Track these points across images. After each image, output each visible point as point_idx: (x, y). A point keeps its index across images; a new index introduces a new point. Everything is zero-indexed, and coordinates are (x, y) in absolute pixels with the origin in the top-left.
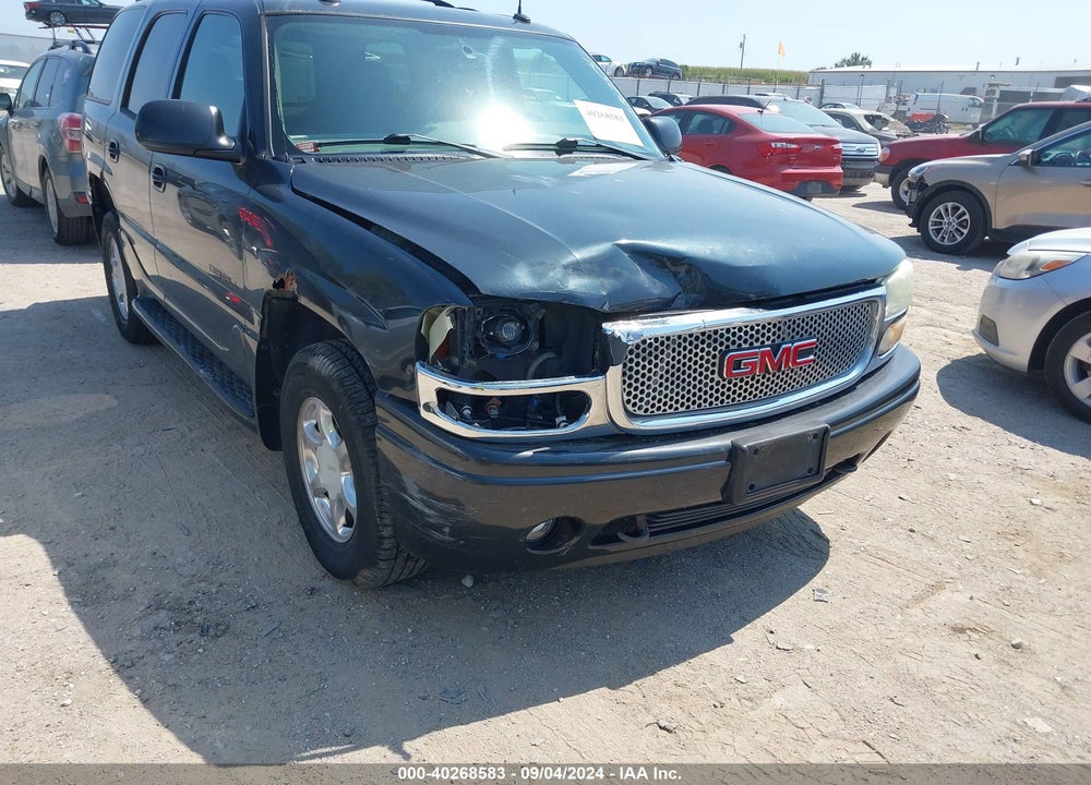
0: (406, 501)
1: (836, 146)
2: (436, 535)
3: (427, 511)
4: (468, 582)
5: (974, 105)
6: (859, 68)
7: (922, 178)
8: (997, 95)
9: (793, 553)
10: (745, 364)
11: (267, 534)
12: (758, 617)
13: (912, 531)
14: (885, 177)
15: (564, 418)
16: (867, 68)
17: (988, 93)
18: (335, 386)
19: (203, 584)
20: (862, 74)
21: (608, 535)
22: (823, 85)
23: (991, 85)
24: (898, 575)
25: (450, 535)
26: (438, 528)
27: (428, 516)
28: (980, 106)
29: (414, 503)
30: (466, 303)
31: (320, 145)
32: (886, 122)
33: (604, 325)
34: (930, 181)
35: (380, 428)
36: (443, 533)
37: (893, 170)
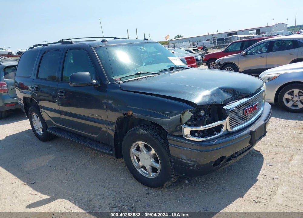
0: (182, 161)
1: (194, 58)
2: (192, 168)
3: (189, 162)
4: (186, 182)
5: (211, 43)
6: (180, 38)
7: (219, 62)
8: (216, 40)
9: (255, 156)
10: (248, 111)
11: (125, 182)
12: (259, 173)
13: (276, 145)
14: (205, 64)
15: (216, 132)
16: (182, 38)
17: (214, 40)
18: (149, 136)
19: (119, 199)
20: (181, 39)
21: (229, 159)
22: (174, 43)
23: (213, 38)
24: (282, 156)
25: (196, 167)
26: (193, 166)
27: (189, 163)
28: (213, 43)
29: (184, 161)
30: (192, 108)
31: (121, 78)
32: (198, 50)
33: (223, 107)
34: (222, 63)
35: (170, 144)
36: (194, 167)
37: (207, 62)
